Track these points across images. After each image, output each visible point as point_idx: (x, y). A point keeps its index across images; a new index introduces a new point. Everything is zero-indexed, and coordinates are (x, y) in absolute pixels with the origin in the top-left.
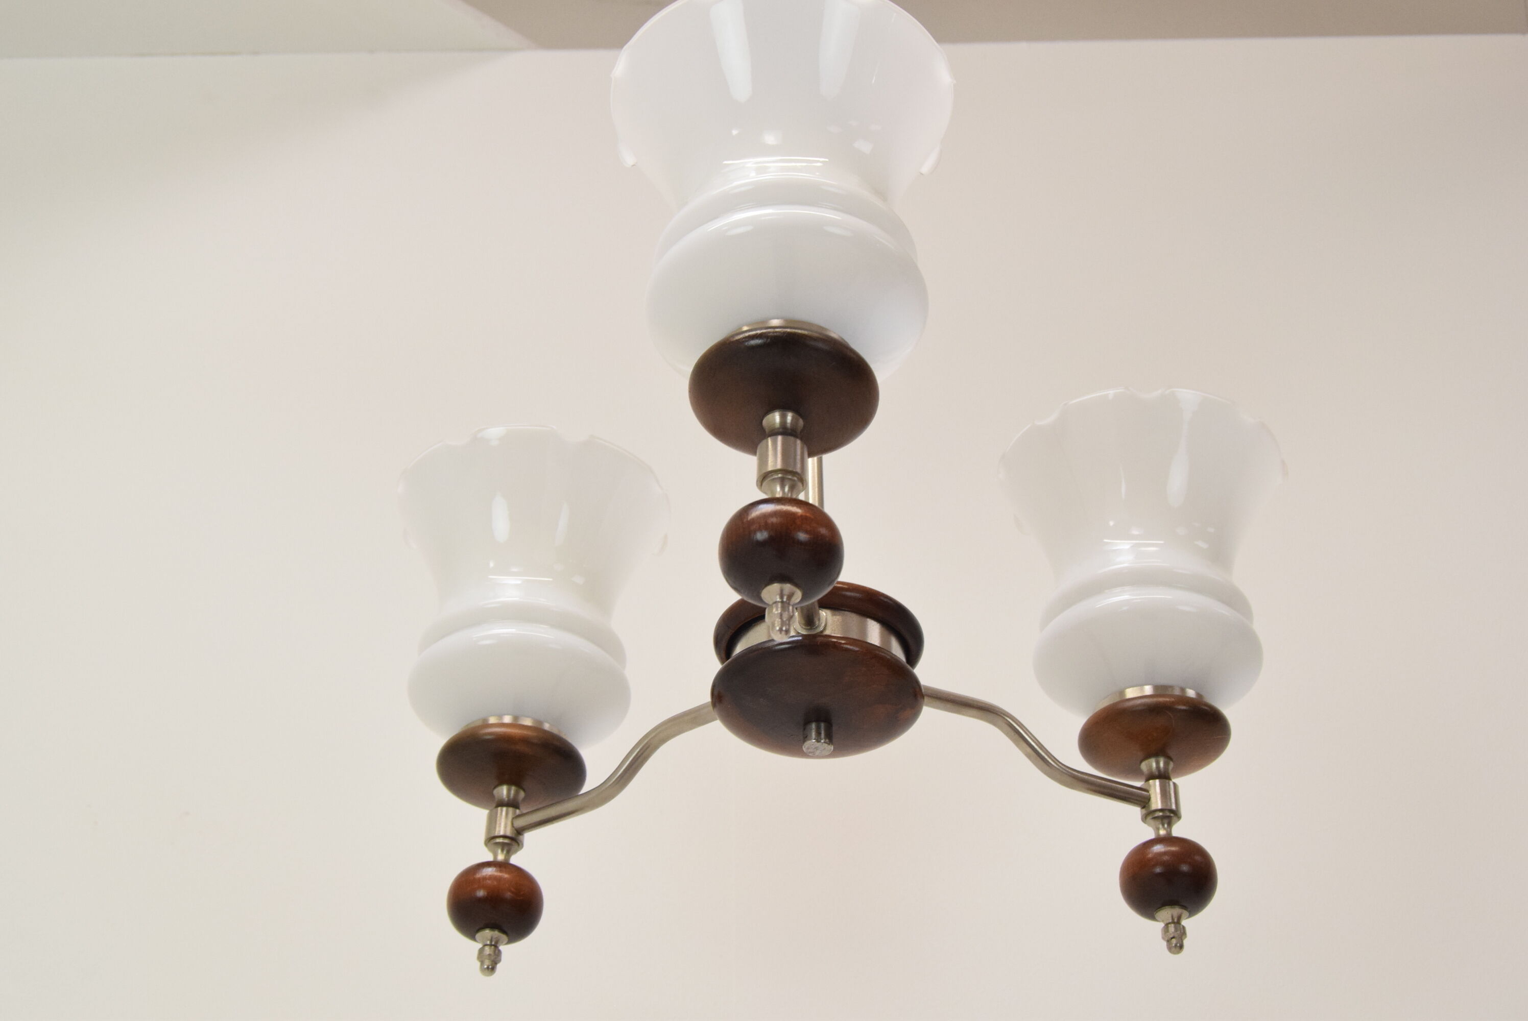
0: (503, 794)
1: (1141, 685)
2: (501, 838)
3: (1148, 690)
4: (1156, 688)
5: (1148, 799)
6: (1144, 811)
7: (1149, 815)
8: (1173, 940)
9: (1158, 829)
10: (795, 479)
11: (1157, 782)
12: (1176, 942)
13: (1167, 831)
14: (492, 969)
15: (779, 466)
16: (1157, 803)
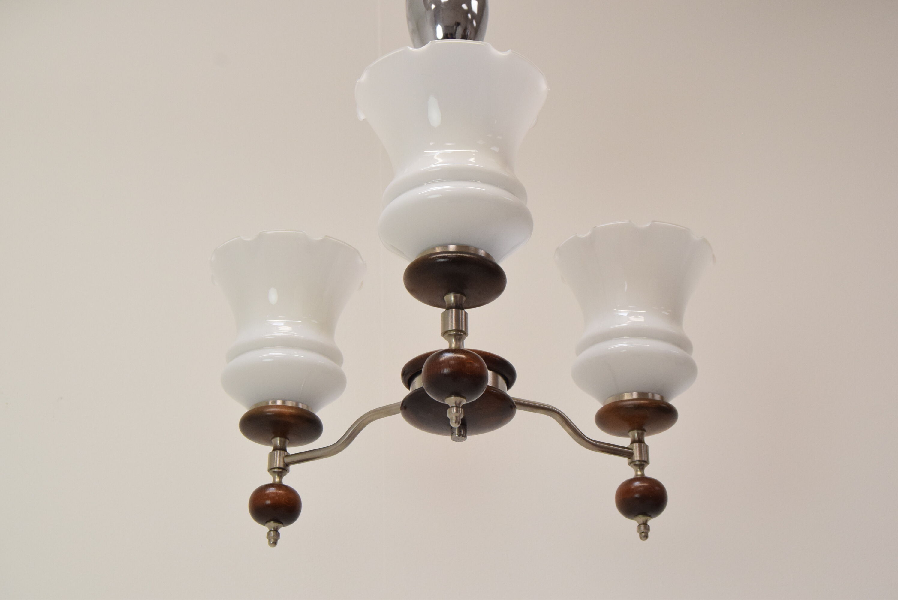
0: (277, 444)
1: (631, 392)
2: (278, 469)
3: (635, 396)
4: (640, 394)
5: (632, 454)
6: (630, 460)
7: (632, 463)
8: (643, 533)
9: (637, 471)
10: (462, 334)
11: (637, 444)
12: (644, 533)
13: (642, 473)
14: (275, 543)
15: (454, 328)
16: (637, 457)
